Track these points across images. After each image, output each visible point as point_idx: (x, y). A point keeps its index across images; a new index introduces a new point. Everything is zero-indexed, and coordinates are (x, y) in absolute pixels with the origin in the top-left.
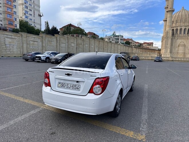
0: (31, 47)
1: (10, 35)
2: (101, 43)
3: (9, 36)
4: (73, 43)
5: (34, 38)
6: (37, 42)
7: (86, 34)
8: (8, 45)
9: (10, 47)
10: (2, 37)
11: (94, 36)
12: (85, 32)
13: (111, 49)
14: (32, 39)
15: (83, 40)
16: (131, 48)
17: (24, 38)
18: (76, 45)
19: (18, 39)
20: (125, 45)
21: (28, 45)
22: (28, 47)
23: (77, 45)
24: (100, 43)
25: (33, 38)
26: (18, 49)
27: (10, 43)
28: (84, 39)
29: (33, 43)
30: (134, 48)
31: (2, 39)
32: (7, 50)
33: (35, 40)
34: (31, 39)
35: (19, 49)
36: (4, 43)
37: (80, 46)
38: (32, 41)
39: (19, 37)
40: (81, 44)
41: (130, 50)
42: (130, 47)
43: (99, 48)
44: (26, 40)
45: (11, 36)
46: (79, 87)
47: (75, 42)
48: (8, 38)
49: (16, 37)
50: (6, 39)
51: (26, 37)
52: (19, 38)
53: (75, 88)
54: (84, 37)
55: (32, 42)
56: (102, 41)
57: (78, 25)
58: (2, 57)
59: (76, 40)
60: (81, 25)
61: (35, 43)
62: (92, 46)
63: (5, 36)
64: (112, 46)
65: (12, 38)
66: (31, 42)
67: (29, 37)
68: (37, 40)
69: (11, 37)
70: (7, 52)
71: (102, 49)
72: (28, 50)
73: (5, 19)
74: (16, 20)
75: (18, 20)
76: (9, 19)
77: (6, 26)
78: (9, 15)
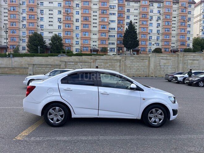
0: (188, 67)
1: (165, 57)
3: (164, 58)
5: (194, 56)
6: (198, 60)
8: (163, 66)
9: (165, 68)
10: (158, 59)
14: (192, 58)
17: (181, 57)
19: (173, 59)
21: (185, 65)
22: (185, 67)
25: (193, 57)
26: (173, 70)
27: (165, 64)
29: (192, 63)
31: (158, 61)
32: (161, 71)
33: (195, 59)
34: (189, 58)
35: (174, 70)
36: (159, 64)
38: (191, 60)
39: (175, 57)
44: (183, 59)
45: (167, 57)
48: (163, 59)
49: (172, 58)
50: (162, 60)
51: (183, 56)
52: (175, 58)
55: (191, 61)
58: (156, 77)
61: (195, 62)
63: (161, 58)
65: (167, 59)
66: (189, 61)
67: (187, 56)
68: (197, 59)
69: (166, 58)
70: (161, 73)
72: (185, 70)
73: (177, 41)
74: (189, 39)
75: (191, 39)
76: (182, 40)
77: (178, 47)
78: (182, 36)
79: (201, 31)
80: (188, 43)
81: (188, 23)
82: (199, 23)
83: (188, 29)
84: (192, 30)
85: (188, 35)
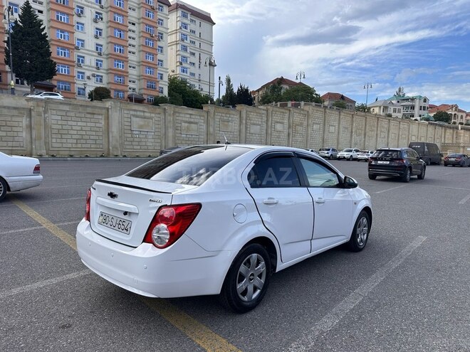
0: (183, 136)
1: (140, 111)
2: (359, 119)
3: (138, 113)
4: (281, 123)
5: (191, 114)
6: (196, 123)
7: (318, 100)
8: (137, 132)
9: (141, 136)
10: (126, 115)
11: (341, 102)
12: (316, 94)
13: (388, 134)
14: (187, 118)
15: (307, 115)
16: (452, 131)
17: (170, 115)
18: (286, 126)
19: (157, 119)
20: (431, 124)
21: (177, 131)
22: (177, 135)
23: (289, 127)
24: (354, 119)
25: (188, 116)
26: (156, 141)
27: (141, 127)
28: (310, 112)
29: (187, 127)
30: (463, 131)
31: (126, 119)
32: (134, 143)
33: (192, 120)
34: (184, 119)
35: (159, 141)
36: (129, 128)
37: (299, 128)
38: (186, 122)
39: (159, 114)
40: (301, 125)
41: (450, 137)
42: (450, 128)
43: (352, 132)
44: (173, 120)
45: (144, 112)
46: (128, 227)
47: (286, 121)
48: (137, 116)
49: (153, 115)
50: (134, 119)
51: (174, 114)
52: (159, 116)
53: (123, 227)
54: (309, 108)
55: (186, 124)
56: (363, 114)
57: (297, 79)
58: (125, 156)
59: (287, 115)
60: (304, 77)
61: (193, 125)
62: (332, 129)
63: (132, 113)
64: (392, 126)
65: (145, 118)
66: (183, 124)
67: (179, 113)
68: (196, 121)
69: (142, 114)
70: (135, 147)
71: (360, 135)
72: (177, 141)
73: (141, 77)
74: (161, 78)
75: (166, 78)
76: (149, 77)
77: (143, 91)
78: (149, 68)
79: (178, 64)
80: (160, 86)
81: (159, 44)
82: (174, 47)
83: (160, 56)
84: (167, 60)
85: (160, 70)
